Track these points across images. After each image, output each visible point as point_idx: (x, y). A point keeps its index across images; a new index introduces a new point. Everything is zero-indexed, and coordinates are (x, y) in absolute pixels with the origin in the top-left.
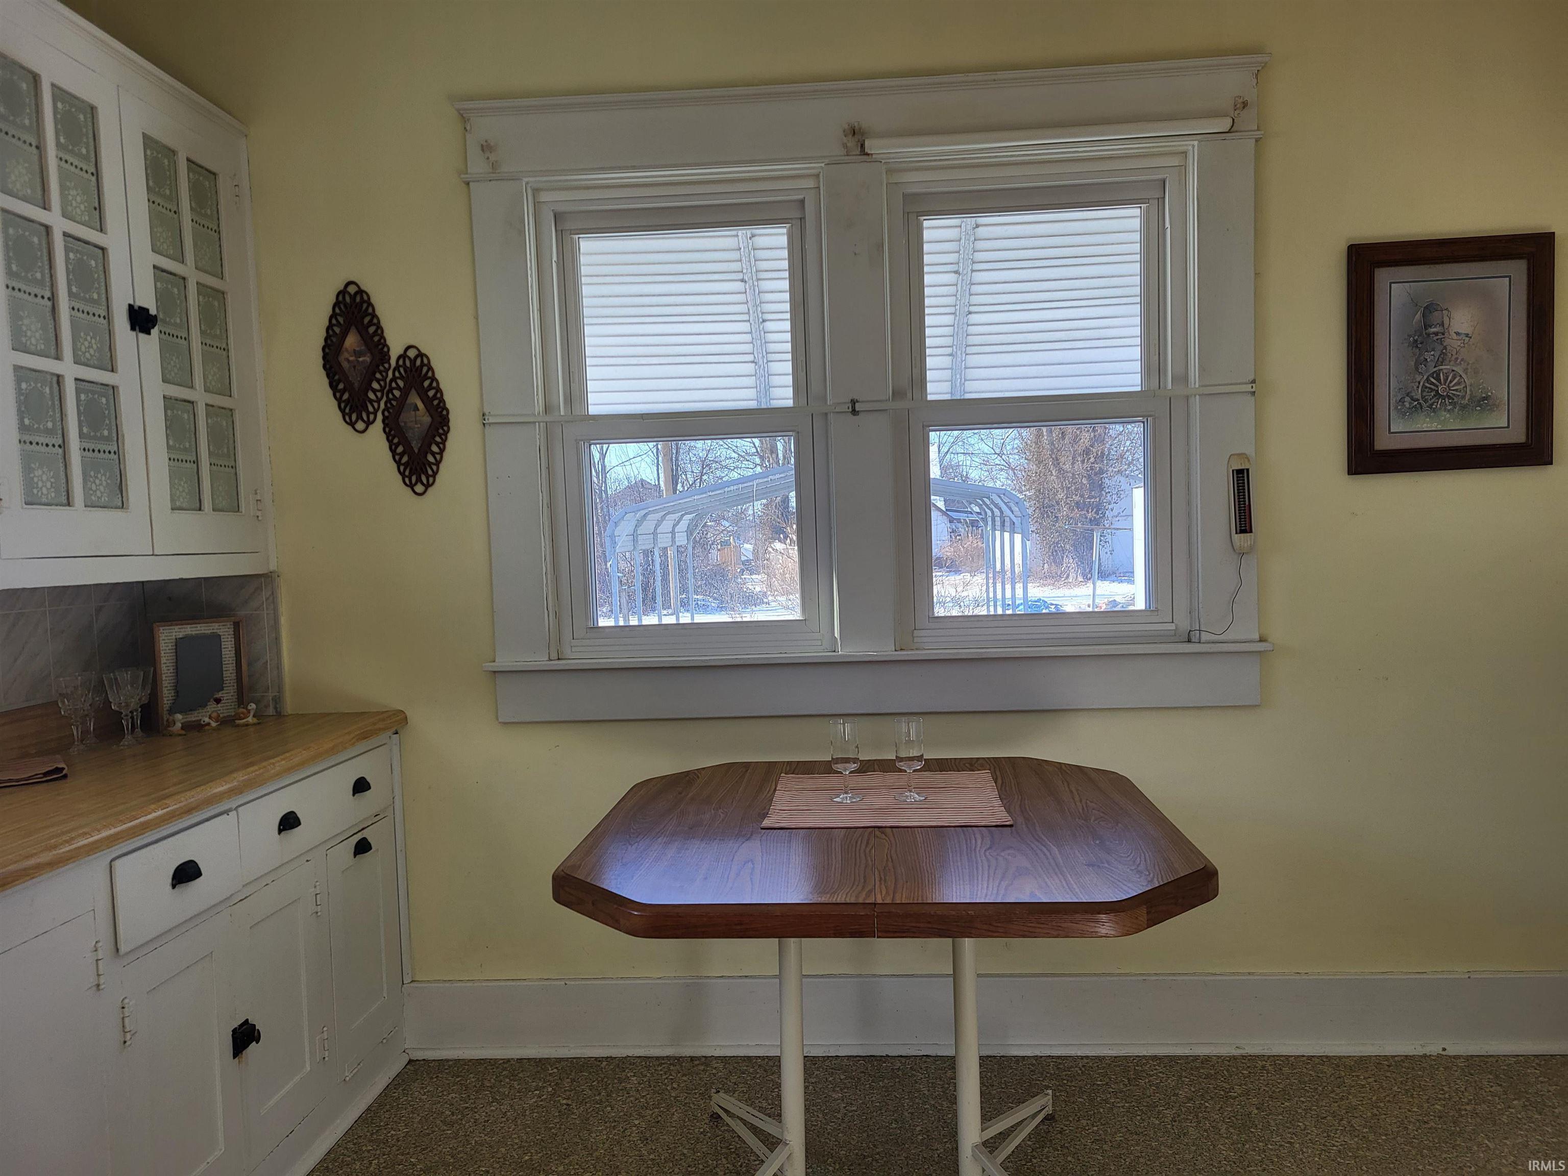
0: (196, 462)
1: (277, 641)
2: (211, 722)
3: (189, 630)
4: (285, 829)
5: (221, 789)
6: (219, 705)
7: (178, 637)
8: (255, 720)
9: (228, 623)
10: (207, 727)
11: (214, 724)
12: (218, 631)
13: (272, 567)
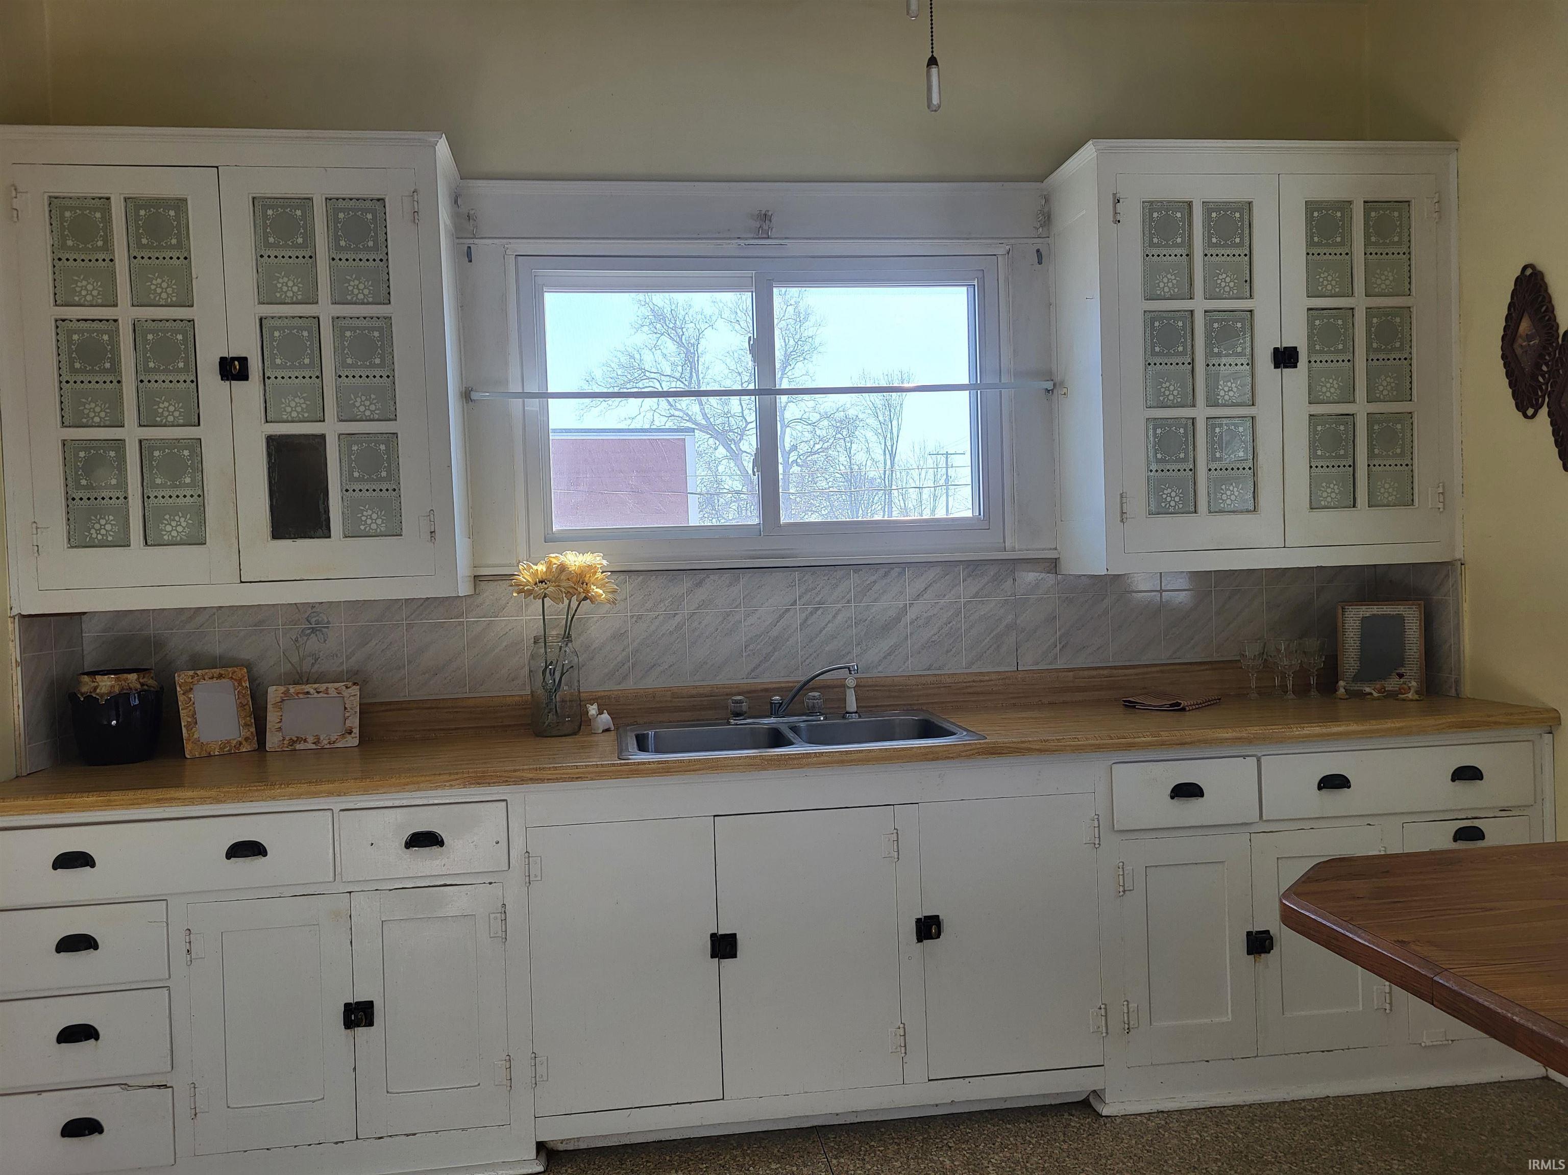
0: (1353, 466)
1: (1458, 627)
2: (1373, 692)
3: (1375, 610)
4: (1324, 787)
5: (1226, 735)
6: (1402, 680)
7: (1365, 616)
8: (1416, 697)
9: (1414, 607)
10: (1369, 697)
11: (1375, 694)
12: (1404, 613)
13: (1458, 555)
